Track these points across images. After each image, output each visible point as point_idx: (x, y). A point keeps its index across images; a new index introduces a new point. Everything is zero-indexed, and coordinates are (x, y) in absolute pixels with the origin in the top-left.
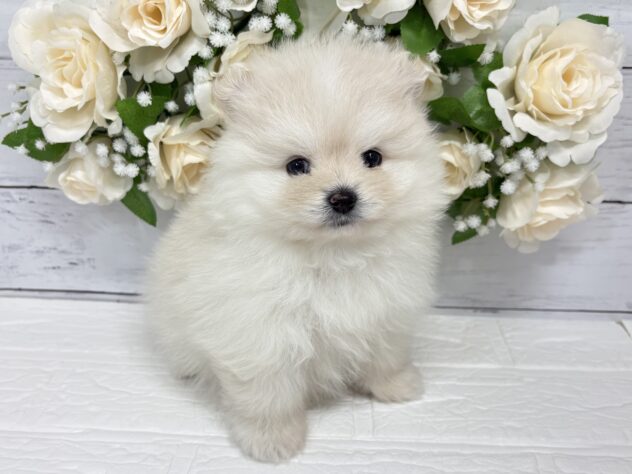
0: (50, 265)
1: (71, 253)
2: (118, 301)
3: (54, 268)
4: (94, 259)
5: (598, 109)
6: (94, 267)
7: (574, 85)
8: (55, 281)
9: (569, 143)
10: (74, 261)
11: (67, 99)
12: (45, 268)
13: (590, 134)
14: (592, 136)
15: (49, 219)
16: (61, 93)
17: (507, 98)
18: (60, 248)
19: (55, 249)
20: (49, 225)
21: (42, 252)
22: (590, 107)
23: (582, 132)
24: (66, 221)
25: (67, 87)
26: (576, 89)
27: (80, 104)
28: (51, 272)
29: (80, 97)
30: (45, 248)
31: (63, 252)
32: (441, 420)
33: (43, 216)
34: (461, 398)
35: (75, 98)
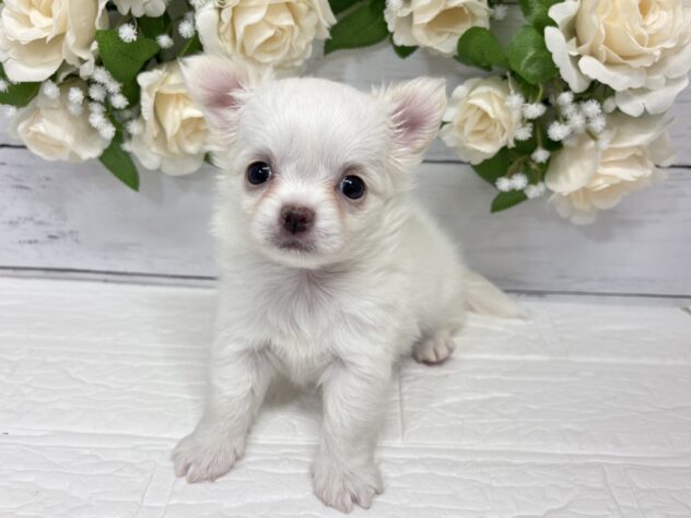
0: (26, 239)
1: (50, 224)
2: (106, 281)
3: (30, 242)
4: (77, 232)
5: (678, 50)
6: (77, 241)
7: (651, 18)
8: (31, 257)
9: (643, 91)
10: (54, 234)
11: (33, 29)
12: (20, 242)
13: (667, 79)
14: (670, 82)
15: (24, 184)
16: (27, 22)
17: (568, 39)
18: (37, 219)
19: (31, 219)
20: (24, 191)
21: (16, 223)
22: (669, 45)
23: (658, 77)
24: (44, 187)
25: (35, 15)
26: (653, 23)
27: (50, 35)
28: (27, 246)
29: (50, 27)
30: (19, 218)
31: (41, 223)
32: (486, 421)
33: (18, 180)
34: (507, 395)
35: (43, 29)
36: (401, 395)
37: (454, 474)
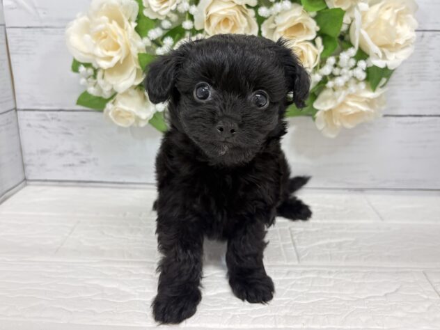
0: (68, 163)
1: (82, 155)
3: (70, 165)
4: (97, 159)
6: (96, 164)
8: (69, 175)
10: (84, 160)
12: (64, 166)
15: (70, 132)
18: (75, 152)
19: (71, 152)
20: (70, 136)
21: (63, 154)
24: (81, 133)
28: (68, 168)
30: (65, 151)
31: (77, 154)
32: (342, 252)
33: (66, 129)
36: (293, 240)
37: (331, 277)
